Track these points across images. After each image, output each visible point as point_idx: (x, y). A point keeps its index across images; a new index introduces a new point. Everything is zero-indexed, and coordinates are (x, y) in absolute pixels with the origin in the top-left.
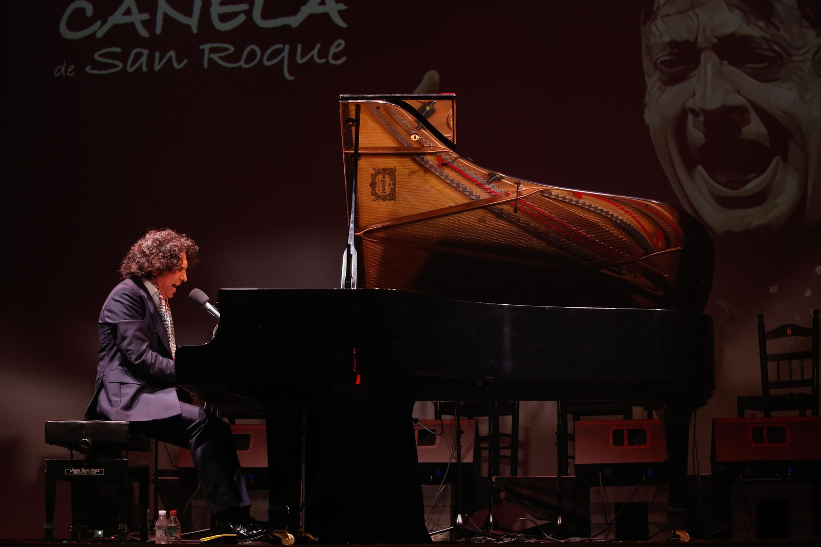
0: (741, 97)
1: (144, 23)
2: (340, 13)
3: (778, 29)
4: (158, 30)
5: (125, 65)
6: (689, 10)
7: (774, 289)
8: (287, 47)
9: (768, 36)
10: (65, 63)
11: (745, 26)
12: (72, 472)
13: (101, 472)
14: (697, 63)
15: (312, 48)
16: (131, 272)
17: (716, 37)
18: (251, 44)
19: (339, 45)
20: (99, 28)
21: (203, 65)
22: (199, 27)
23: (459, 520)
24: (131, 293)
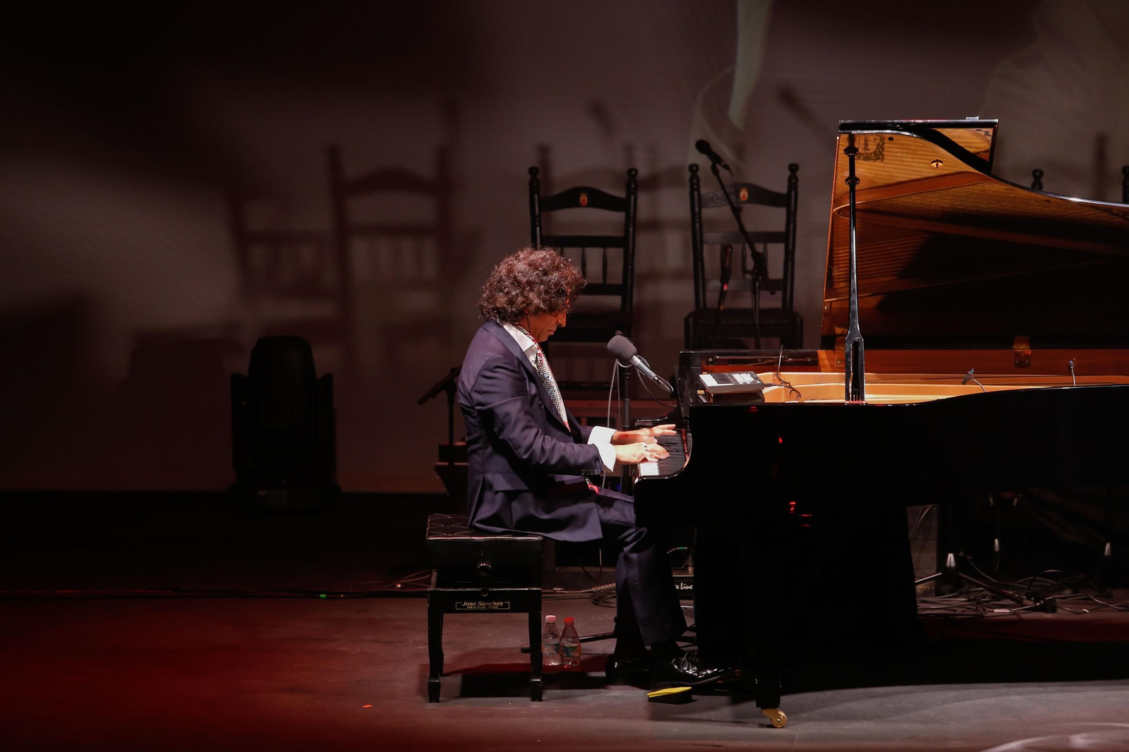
12: (466, 607)
13: (506, 605)
23: (951, 560)
24: (506, 363)
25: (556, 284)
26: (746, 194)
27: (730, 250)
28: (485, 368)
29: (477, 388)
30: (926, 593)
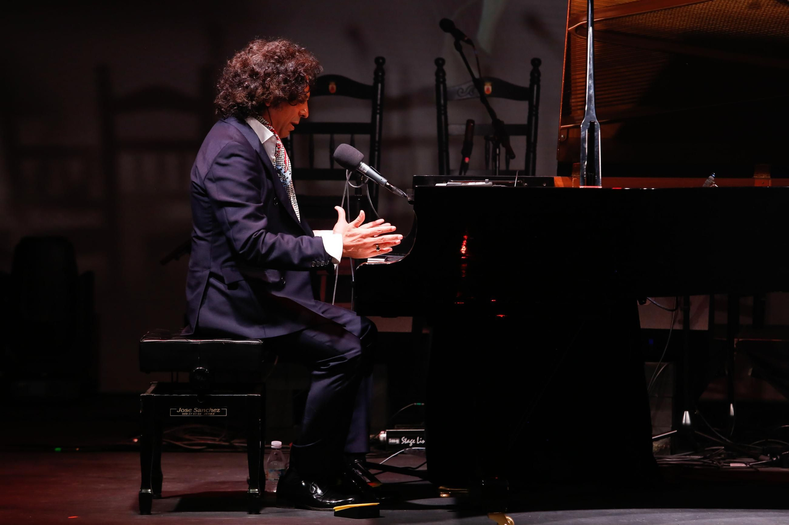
12: (181, 413)
13: (223, 412)
16: (238, 104)
23: (687, 418)
24: (242, 151)
25: (295, 71)
26: (490, 88)
27: (472, 124)
28: (220, 156)
29: (210, 176)
30: (661, 451)
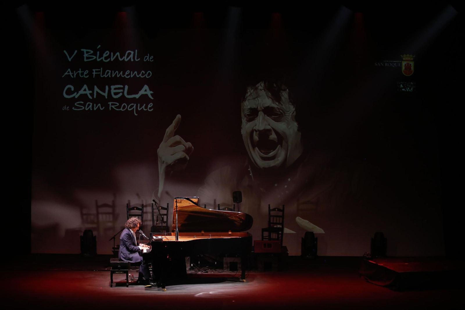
0: (269, 126)
1: (90, 94)
2: (151, 94)
3: (282, 105)
4: (95, 97)
5: (85, 107)
6: (256, 98)
7: (276, 185)
8: (135, 105)
9: (279, 107)
10: (66, 106)
11: (272, 104)
14: (257, 115)
15: (143, 106)
17: (264, 107)
18: (124, 103)
19: (151, 105)
20: (76, 95)
21: (109, 109)
22: (108, 96)
23: (192, 265)
26: (161, 208)
27: (158, 216)
30: (188, 270)
